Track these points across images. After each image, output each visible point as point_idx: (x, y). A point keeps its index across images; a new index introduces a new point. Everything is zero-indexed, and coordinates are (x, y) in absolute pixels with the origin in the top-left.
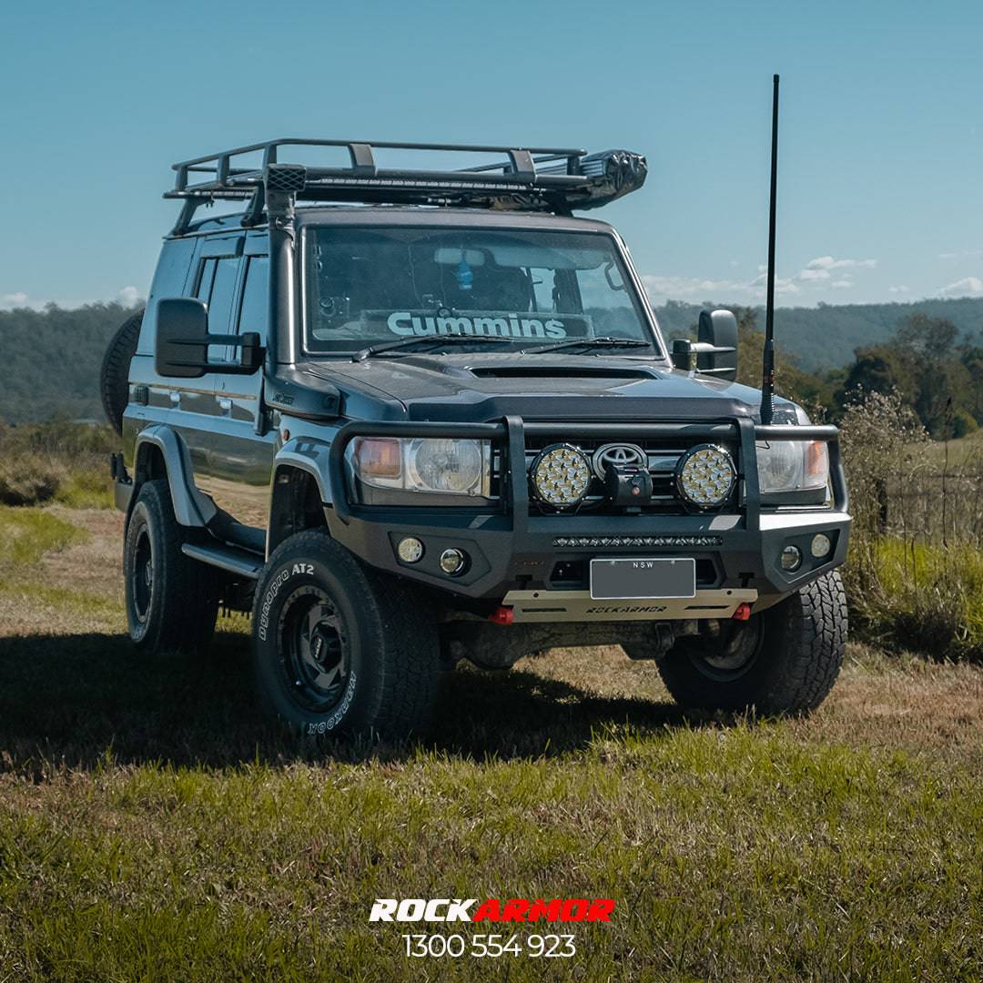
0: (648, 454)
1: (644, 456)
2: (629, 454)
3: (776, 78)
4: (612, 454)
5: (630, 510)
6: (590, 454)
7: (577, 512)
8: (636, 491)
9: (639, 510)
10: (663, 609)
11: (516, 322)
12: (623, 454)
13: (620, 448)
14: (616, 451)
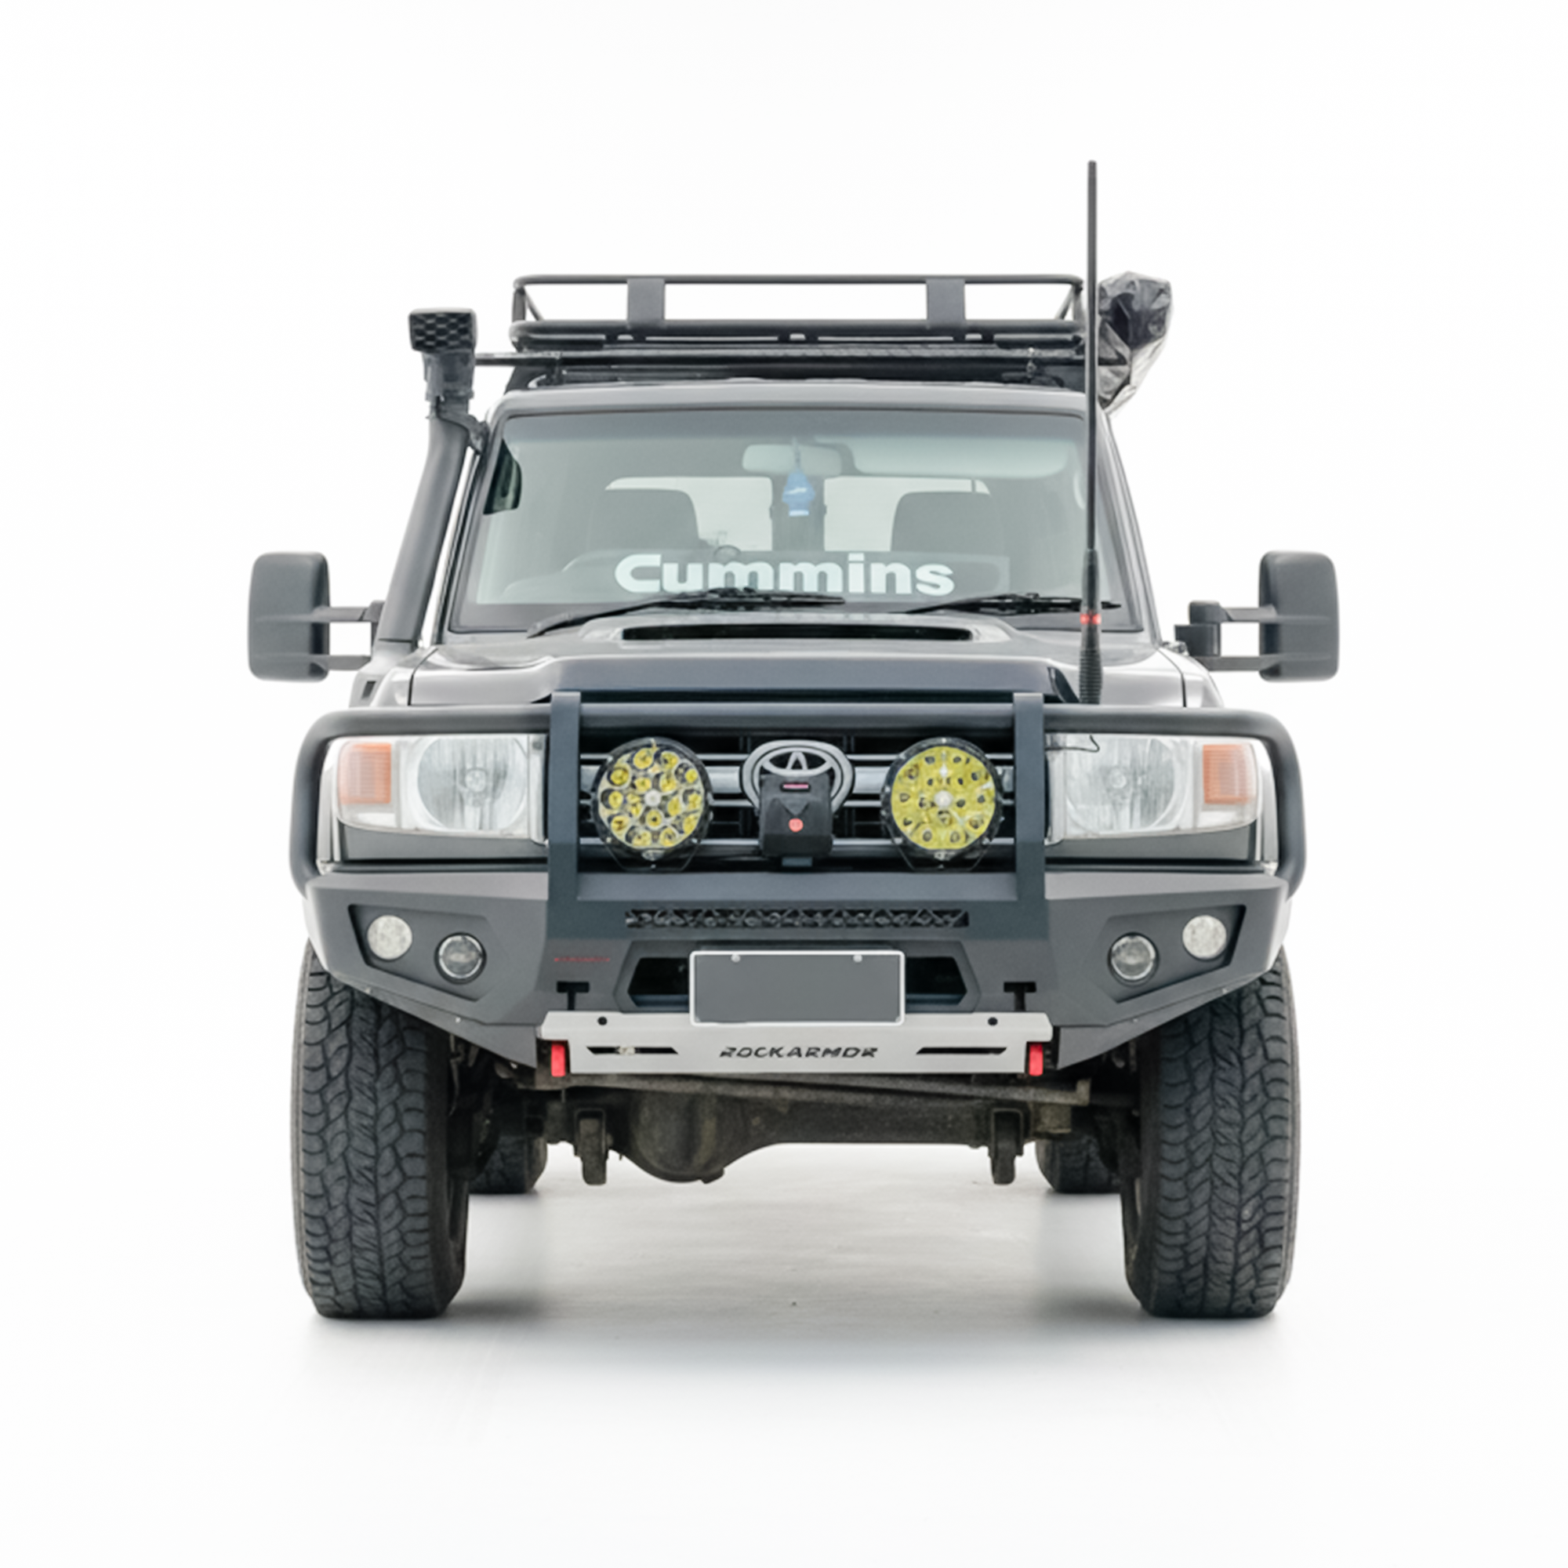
0: (855, 764)
2: (814, 761)
3: (1092, 167)
4: (781, 761)
5: (788, 862)
6: (740, 763)
7: (686, 864)
8: (796, 825)
9: (807, 862)
10: (870, 1052)
11: (861, 567)
12: (803, 761)
13: (797, 748)
14: (788, 755)
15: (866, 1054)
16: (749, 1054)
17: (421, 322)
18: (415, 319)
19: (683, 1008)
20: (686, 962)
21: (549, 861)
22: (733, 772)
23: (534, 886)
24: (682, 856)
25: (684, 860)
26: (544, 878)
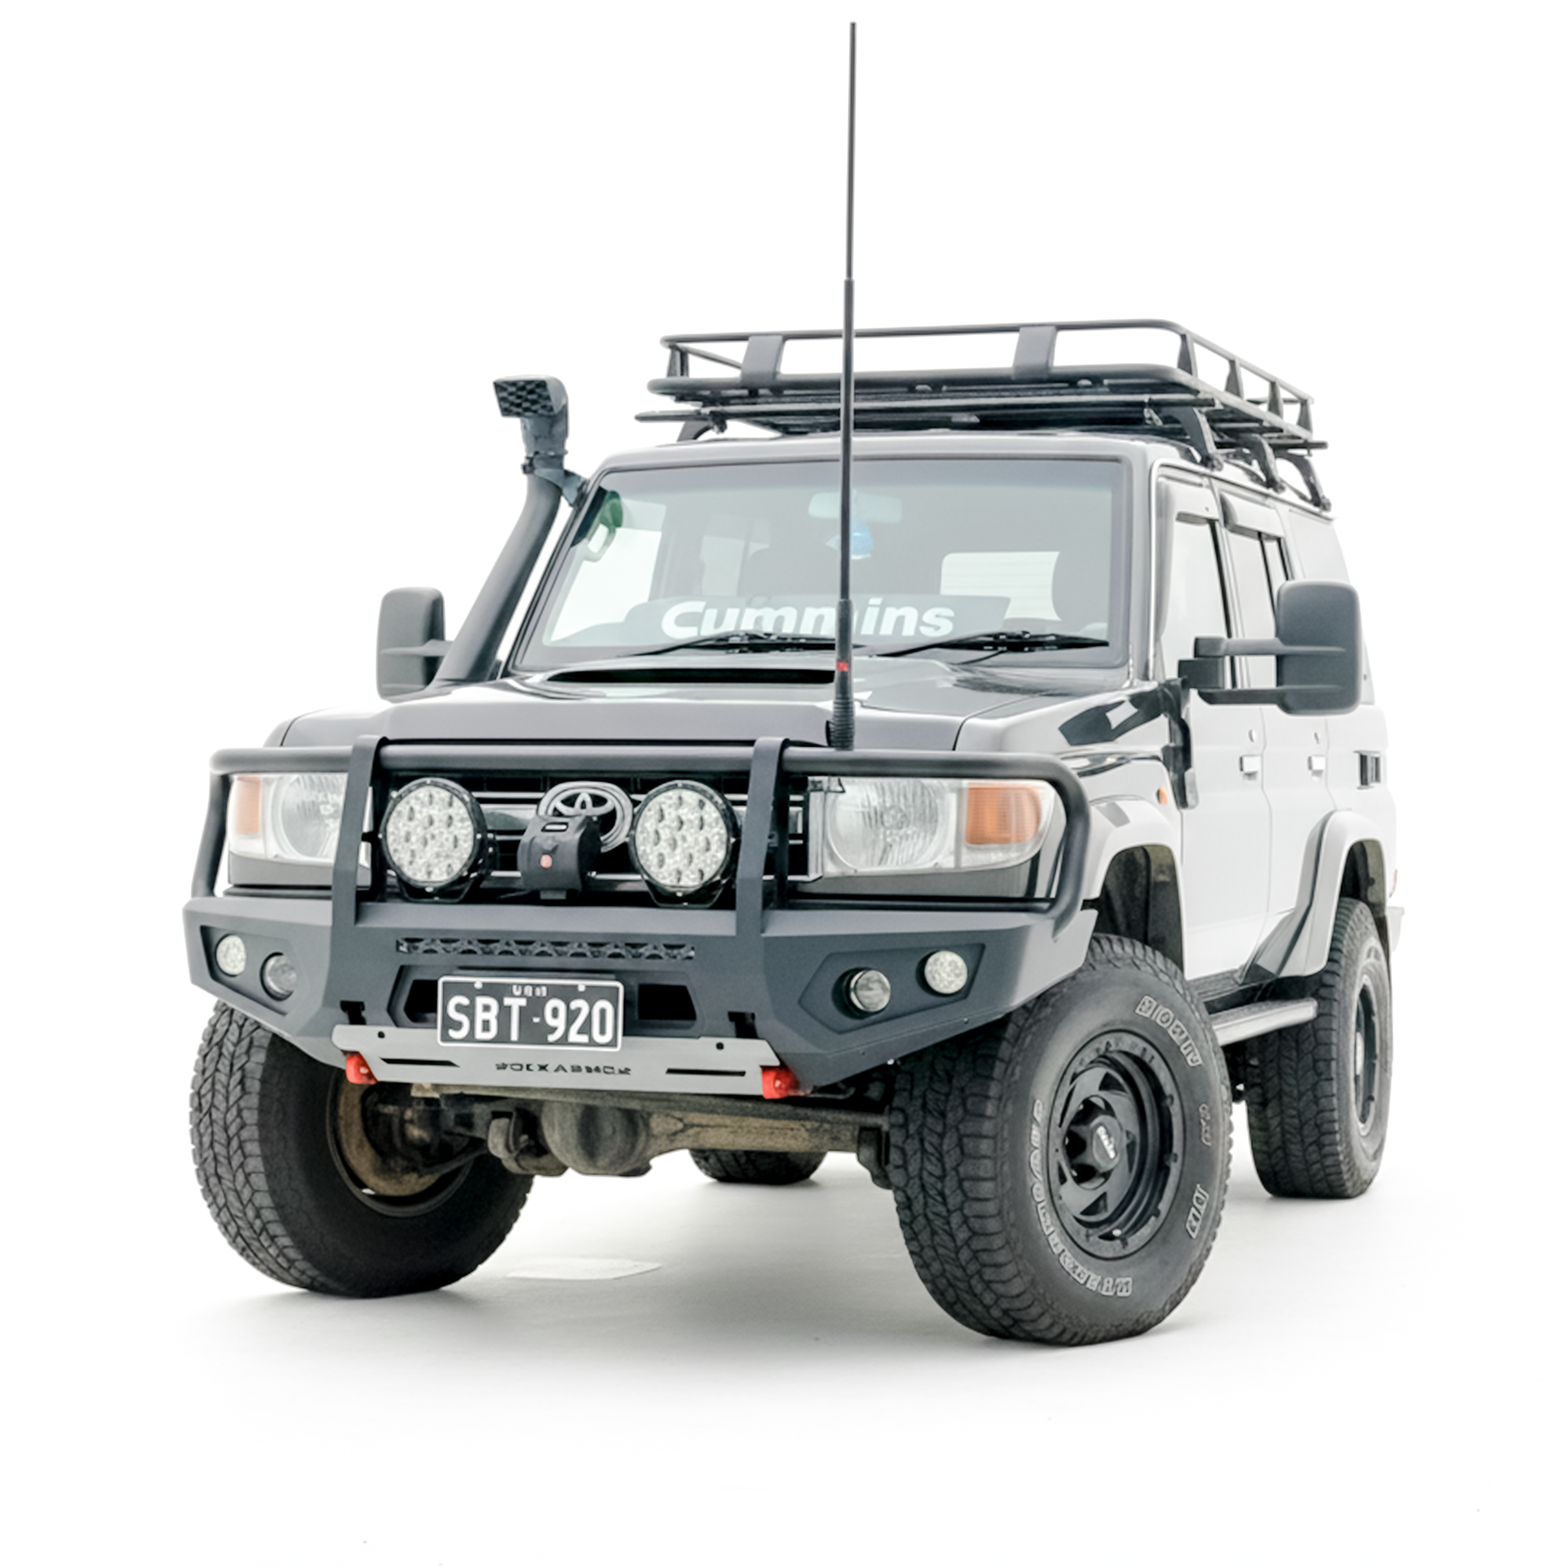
1: (627, 804)
5: (544, 896)
6: (537, 801)
7: (462, 897)
8: (546, 861)
9: (562, 896)
10: (626, 1071)
11: (876, 611)
12: (589, 800)
13: (584, 790)
14: (576, 796)
15: (621, 1072)
16: (521, 1069)
17: (505, 389)
18: (499, 387)
19: (433, 1025)
20: (435, 983)
21: (333, 888)
22: (531, 809)
23: (319, 914)
24: (458, 887)
25: (460, 892)
26: (328, 905)
